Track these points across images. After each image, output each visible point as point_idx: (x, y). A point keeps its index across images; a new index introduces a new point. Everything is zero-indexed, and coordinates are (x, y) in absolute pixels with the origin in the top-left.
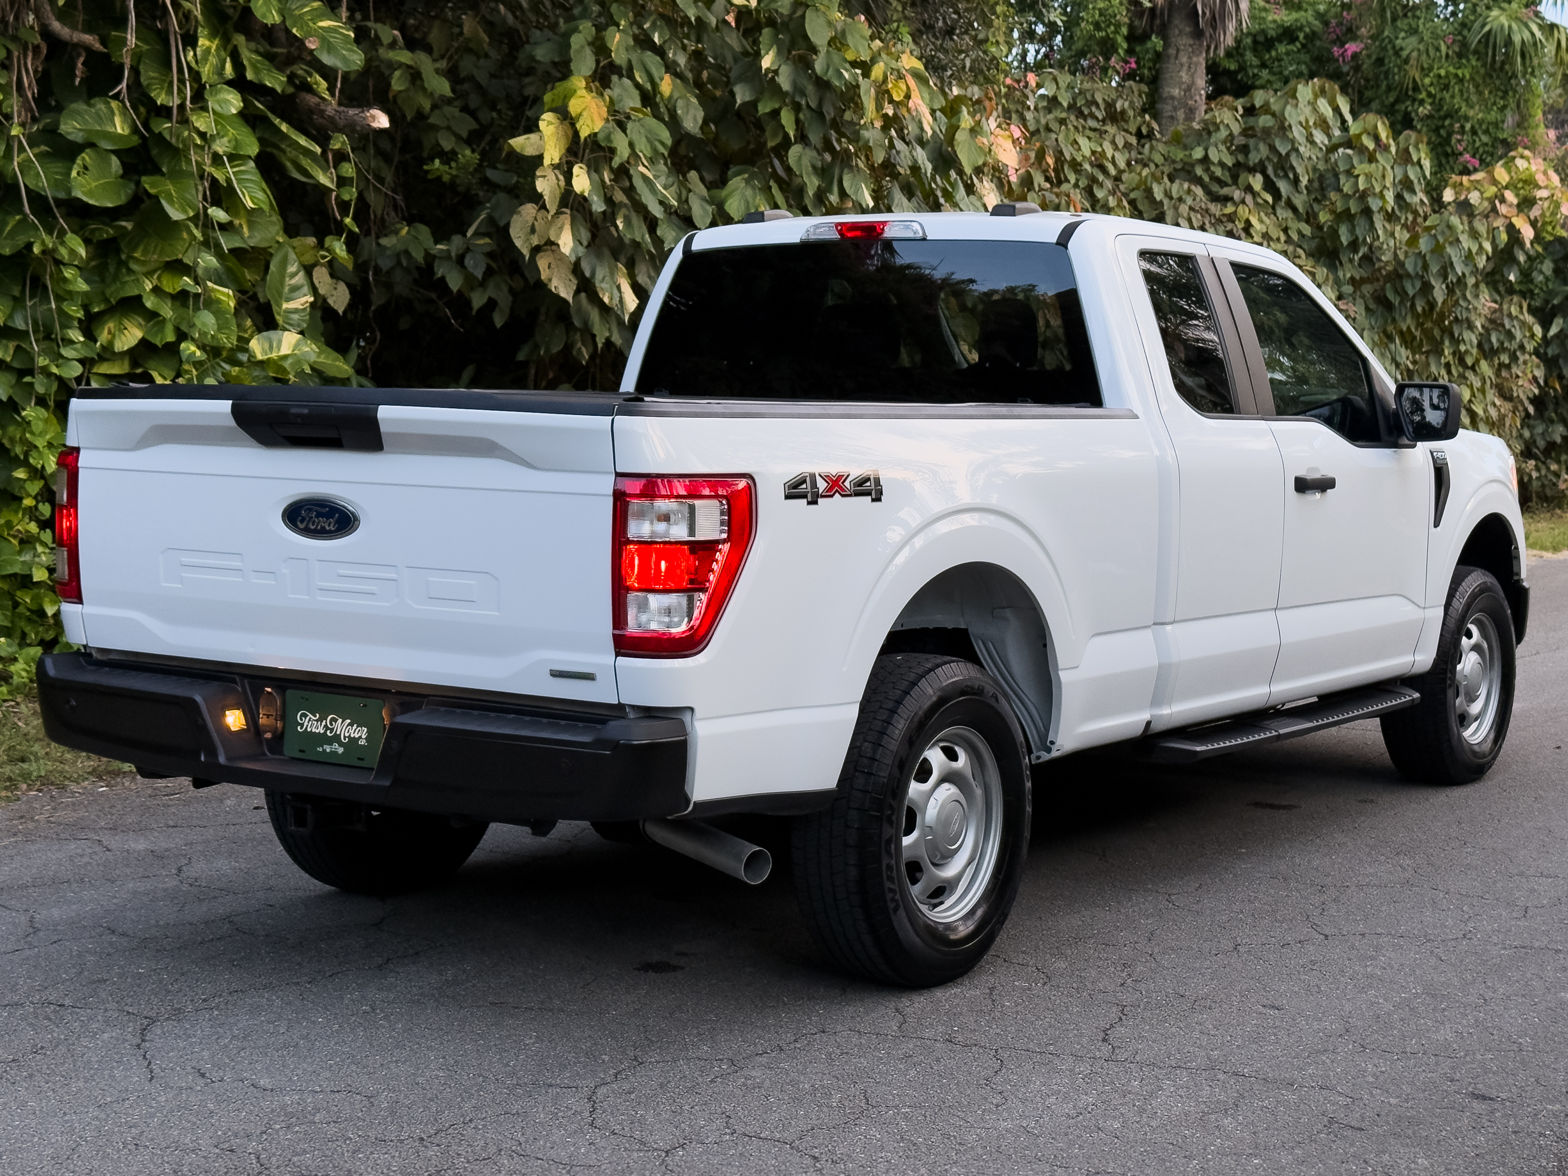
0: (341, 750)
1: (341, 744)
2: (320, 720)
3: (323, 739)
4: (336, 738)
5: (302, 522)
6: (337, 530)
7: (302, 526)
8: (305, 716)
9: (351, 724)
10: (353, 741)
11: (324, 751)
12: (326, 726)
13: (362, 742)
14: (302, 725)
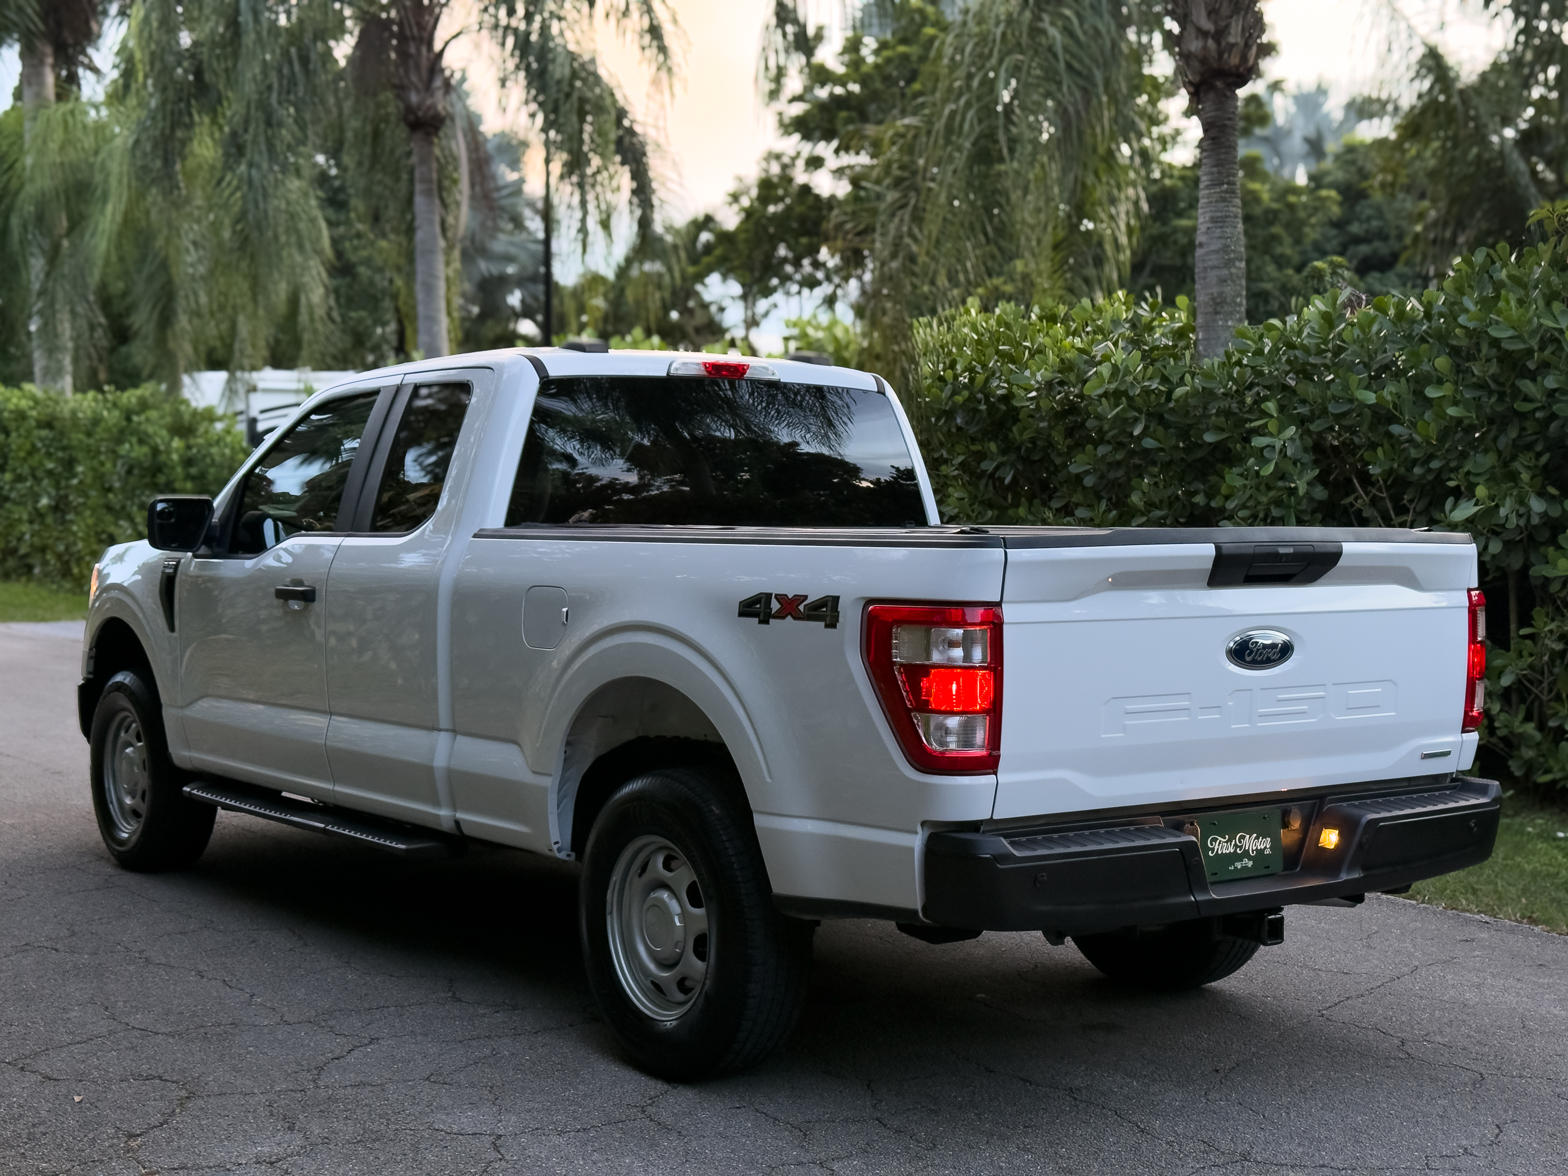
0: (1250, 864)
1: (1250, 858)
2: (1230, 840)
3: (1234, 857)
4: (1246, 854)
5: (1249, 655)
6: (1280, 658)
7: (1248, 659)
8: (1215, 840)
9: (1257, 838)
10: (1260, 852)
11: (1236, 868)
12: (1236, 845)
13: (1267, 852)
14: (1213, 850)
